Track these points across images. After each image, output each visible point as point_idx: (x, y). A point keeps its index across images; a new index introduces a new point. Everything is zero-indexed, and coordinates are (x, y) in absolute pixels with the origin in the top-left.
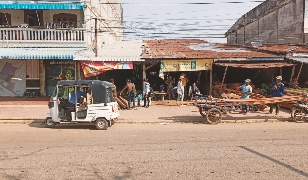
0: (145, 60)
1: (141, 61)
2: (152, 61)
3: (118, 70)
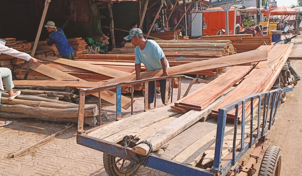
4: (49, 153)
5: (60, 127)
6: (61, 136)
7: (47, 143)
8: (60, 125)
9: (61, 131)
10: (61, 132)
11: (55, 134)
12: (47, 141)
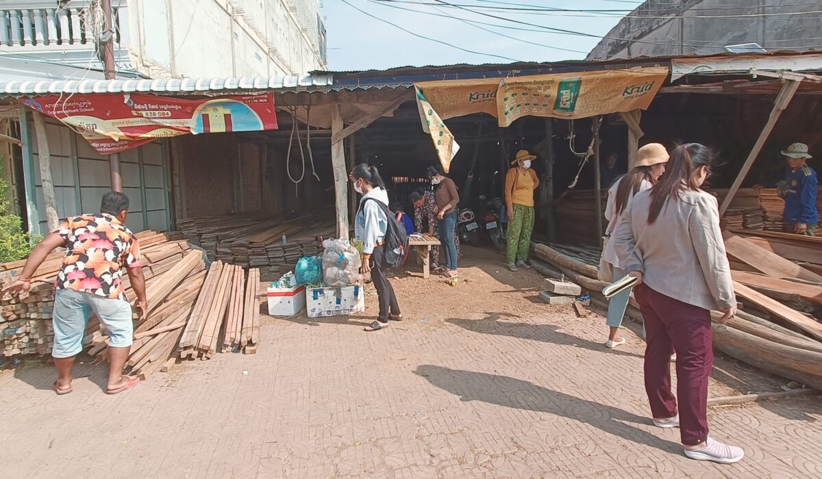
0: (330, 83)
1: (314, 86)
2: (365, 88)
3: (207, 136)
4: (741, 434)
5: (767, 382)
6: (771, 404)
7: (736, 407)
8: (769, 379)
9: (771, 394)
10: (771, 396)
11: (755, 395)
12: (736, 404)
